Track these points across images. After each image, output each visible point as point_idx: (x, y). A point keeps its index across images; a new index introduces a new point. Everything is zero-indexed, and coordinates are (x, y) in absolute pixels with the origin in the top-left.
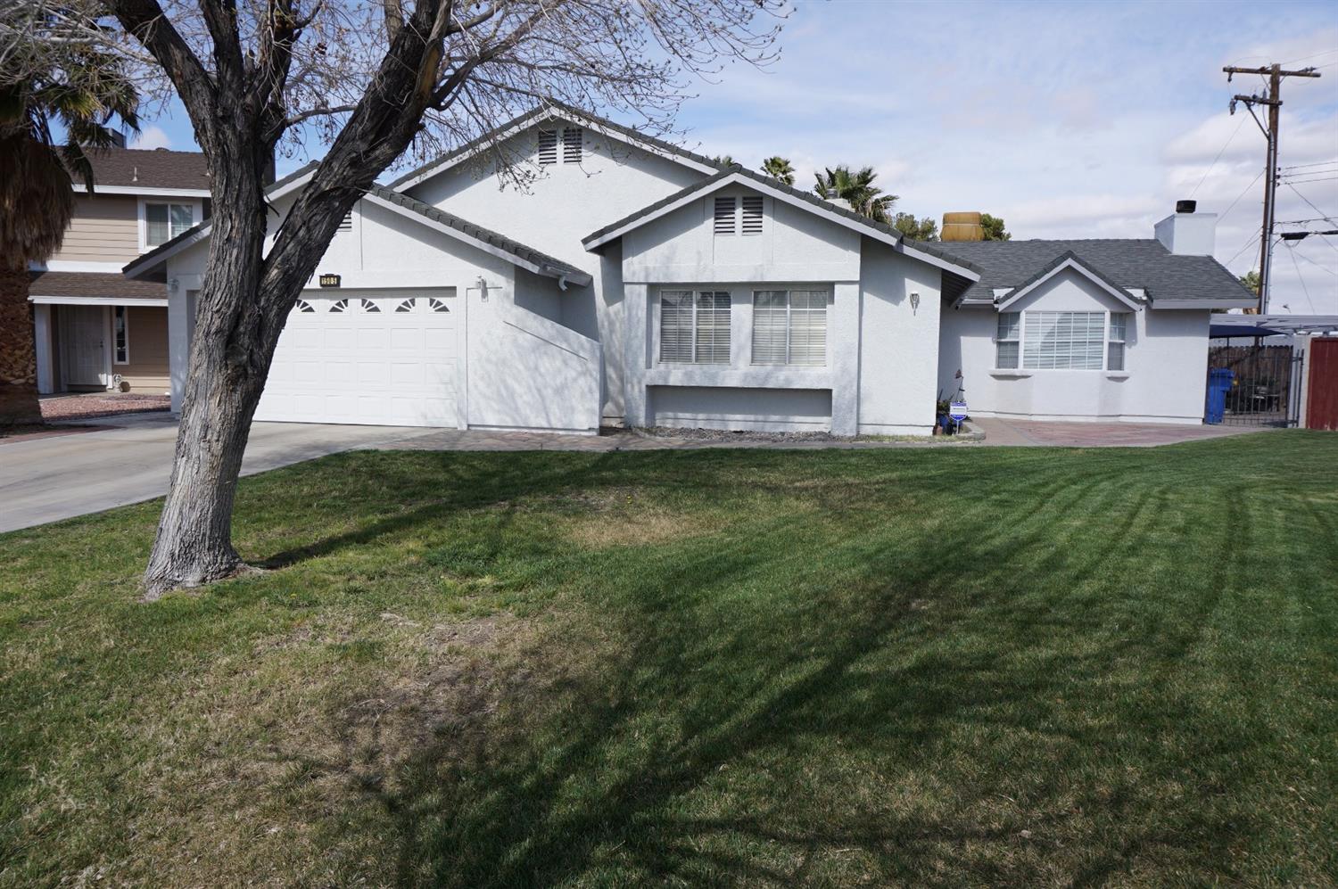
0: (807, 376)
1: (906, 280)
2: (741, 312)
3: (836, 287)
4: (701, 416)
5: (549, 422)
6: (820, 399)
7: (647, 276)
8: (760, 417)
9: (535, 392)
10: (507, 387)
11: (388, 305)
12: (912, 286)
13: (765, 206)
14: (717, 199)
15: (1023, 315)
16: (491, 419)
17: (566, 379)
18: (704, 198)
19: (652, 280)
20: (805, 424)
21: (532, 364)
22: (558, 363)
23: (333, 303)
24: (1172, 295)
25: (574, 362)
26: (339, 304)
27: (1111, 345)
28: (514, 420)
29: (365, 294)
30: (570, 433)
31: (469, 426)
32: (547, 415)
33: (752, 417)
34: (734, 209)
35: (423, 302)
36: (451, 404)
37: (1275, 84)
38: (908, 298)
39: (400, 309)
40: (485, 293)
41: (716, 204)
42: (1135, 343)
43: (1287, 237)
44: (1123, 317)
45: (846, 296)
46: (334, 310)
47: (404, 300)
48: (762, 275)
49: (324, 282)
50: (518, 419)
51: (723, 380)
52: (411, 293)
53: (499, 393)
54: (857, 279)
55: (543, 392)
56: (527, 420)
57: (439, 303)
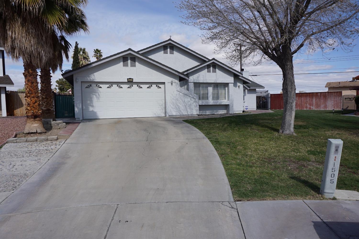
0: (225, 102)
1: (238, 83)
2: (210, 89)
3: (229, 84)
5: (188, 114)
7: (194, 81)
8: (213, 111)
9: (184, 106)
10: (178, 106)
11: (145, 87)
13: (216, 67)
16: (174, 114)
17: (191, 103)
18: (205, 66)
20: (222, 112)
21: (183, 100)
22: (189, 100)
23: (128, 86)
25: (193, 99)
26: (130, 86)
28: (180, 113)
29: (138, 84)
30: (192, 116)
32: (187, 112)
33: (211, 111)
34: (210, 67)
35: (154, 86)
36: (162, 111)
38: (238, 87)
39: (148, 88)
40: (172, 84)
41: (208, 67)
42: (246, 95)
45: (231, 86)
46: (128, 88)
47: (149, 85)
48: (216, 81)
49: (129, 80)
50: (181, 113)
51: (210, 103)
52: (151, 84)
53: (176, 107)
54: (233, 82)
55: (186, 106)
56: (183, 113)
57: (159, 86)
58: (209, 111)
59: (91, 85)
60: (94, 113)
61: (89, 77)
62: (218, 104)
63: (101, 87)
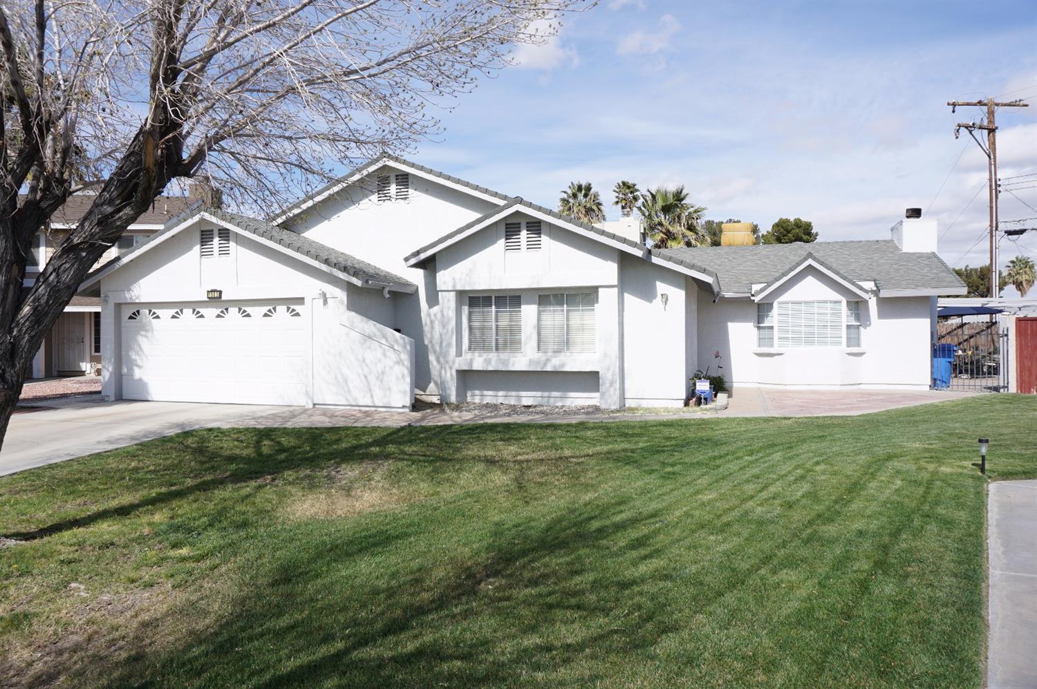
1: (657, 283)
2: (529, 311)
3: (599, 290)
4: (501, 393)
5: (373, 402)
6: (589, 380)
8: (546, 394)
9: (362, 377)
10: (342, 374)
11: (254, 311)
12: (662, 287)
13: (542, 228)
14: (507, 224)
15: (775, 305)
16: (330, 399)
17: (385, 367)
18: (496, 223)
19: (459, 288)
20: (579, 399)
21: (360, 356)
22: (379, 355)
23: (218, 311)
24: (897, 286)
25: (390, 353)
26: (222, 312)
27: (849, 327)
28: (347, 400)
29: (240, 304)
30: (389, 410)
31: (314, 404)
32: (372, 396)
33: (539, 394)
34: (520, 231)
35: (281, 309)
36: (301, 388)
37: (991, 114)
38: (659, 297)
39: (266, 315)
40: (325, 302)
41: (506, 228)
42: (869, 325)
43: (1010, 233)
44: (857, 305)
45: (608, 297)
46: (218, 316)
47: (268, 308)
49: (210, 295)
50: (349, 398)
51: (513, 364)
52: (274, 302)
53: (336, 378)
54: (616, 283)
55: (369, 378)
56: (356, 399)
57: (293, 310)
58: (529, 393)
59: (138, 312)
60: (141, 383)
61: (129, 290)
62: (549, 368)
63: (158, 317)
